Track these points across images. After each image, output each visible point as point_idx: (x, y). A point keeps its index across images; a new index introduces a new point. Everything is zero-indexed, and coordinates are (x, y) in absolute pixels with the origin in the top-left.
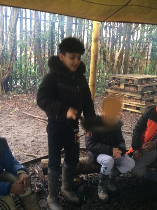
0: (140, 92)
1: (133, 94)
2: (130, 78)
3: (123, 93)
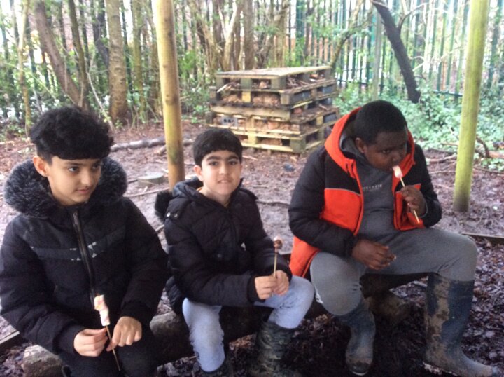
0: (287, 105)
1: (273, 113)
2: (260, 78)
3: (249, 113)
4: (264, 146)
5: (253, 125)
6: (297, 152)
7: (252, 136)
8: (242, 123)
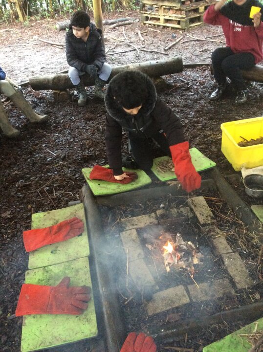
1: (172, 3)
3: (160, 4)
4: (168, 25)
5: (162, 11)
6: (184, 28)
7: (162, 18)
8: (157, 10)
